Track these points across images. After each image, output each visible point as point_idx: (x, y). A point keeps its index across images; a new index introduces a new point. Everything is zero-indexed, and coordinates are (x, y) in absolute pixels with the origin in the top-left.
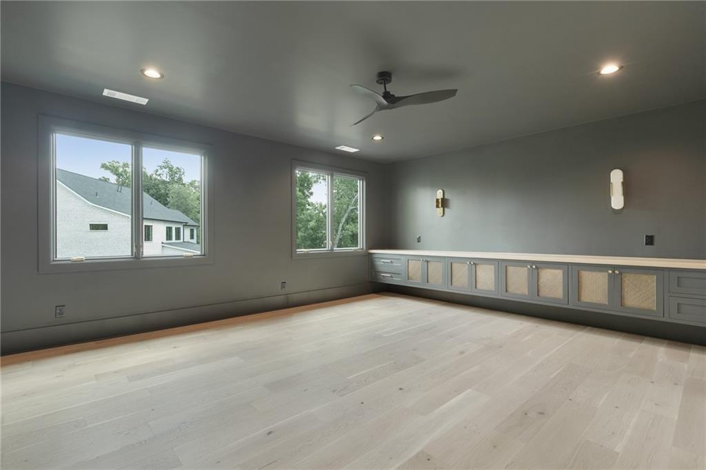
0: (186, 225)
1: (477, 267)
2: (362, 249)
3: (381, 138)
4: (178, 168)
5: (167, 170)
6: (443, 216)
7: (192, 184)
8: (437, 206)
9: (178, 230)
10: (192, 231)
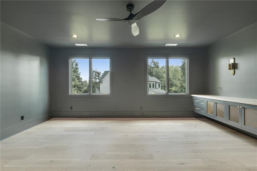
0: (156, 82)
1: (246, 110)
2: (187, 94)
3: (179, 36)
4: (156, 62)
5: (153, 63)
6: (234, 74)
7: (163, 68)
8: (230, 69)
9: (153, 84)
10: (159, 85)
